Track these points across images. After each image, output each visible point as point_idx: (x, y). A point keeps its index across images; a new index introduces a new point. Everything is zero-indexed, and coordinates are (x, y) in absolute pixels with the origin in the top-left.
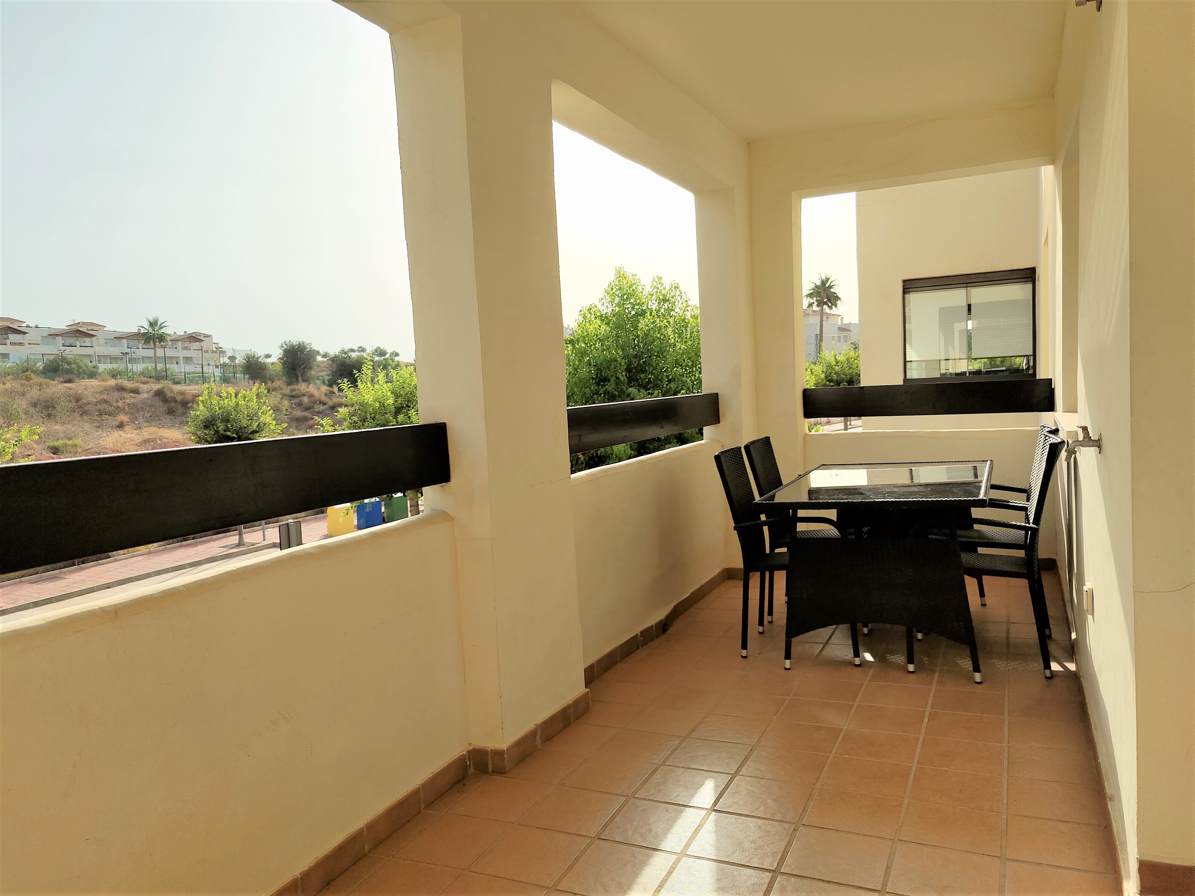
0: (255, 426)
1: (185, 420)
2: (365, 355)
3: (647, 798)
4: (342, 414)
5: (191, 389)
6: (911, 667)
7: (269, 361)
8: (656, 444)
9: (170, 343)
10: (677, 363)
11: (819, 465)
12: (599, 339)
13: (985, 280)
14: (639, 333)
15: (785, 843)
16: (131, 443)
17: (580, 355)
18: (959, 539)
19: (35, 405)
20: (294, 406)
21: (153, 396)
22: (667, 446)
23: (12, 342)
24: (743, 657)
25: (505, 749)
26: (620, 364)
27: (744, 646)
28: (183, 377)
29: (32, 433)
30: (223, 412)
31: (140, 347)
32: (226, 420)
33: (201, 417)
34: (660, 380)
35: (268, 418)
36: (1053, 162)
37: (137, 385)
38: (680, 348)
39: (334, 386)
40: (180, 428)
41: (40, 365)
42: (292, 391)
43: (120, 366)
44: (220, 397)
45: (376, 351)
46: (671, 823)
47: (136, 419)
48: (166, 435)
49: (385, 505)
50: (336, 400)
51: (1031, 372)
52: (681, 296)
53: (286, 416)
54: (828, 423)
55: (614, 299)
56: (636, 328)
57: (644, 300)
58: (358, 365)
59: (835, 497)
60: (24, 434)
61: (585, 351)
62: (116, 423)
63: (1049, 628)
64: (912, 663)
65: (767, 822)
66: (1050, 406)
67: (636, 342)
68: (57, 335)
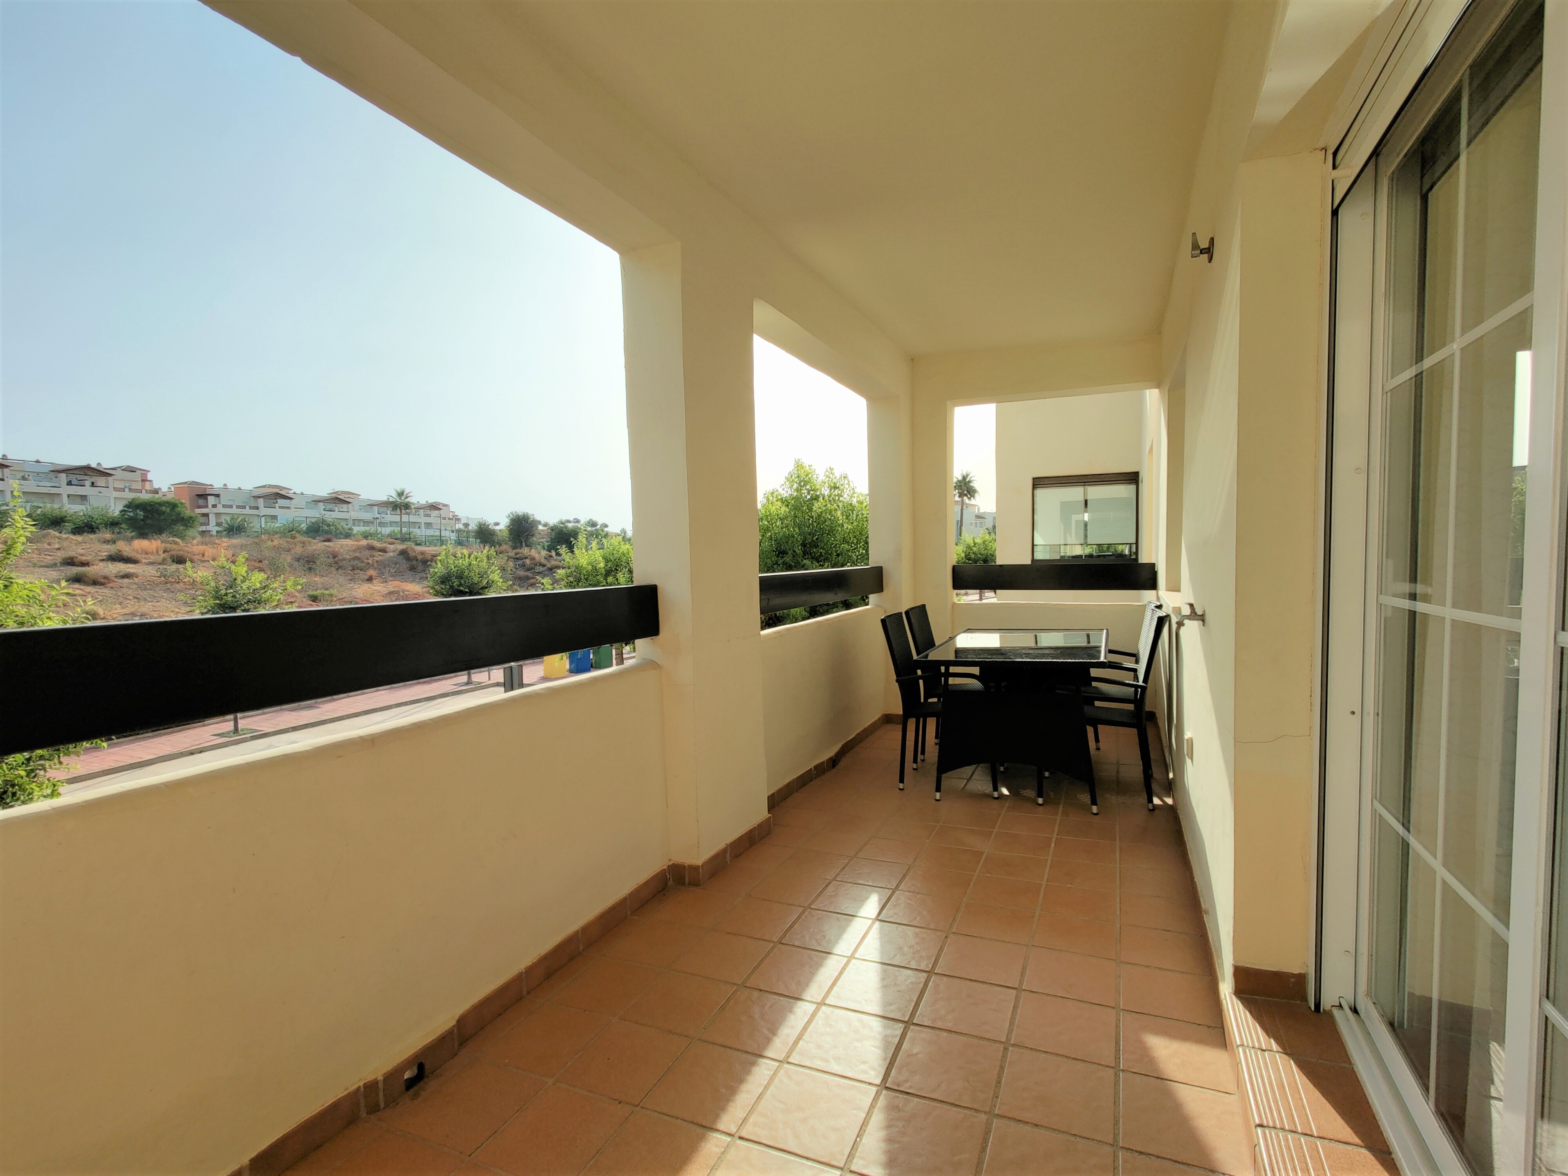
0: (485, 583)
1: (425, 576)
2: (579, 526)
3: (822, 909)
4: (560, 575)
5: (430, 550)
6: (1040, 801)
7: (497, 528)
8: (825, 608)
9: (414, 511)
10: (844, 541)
11: (965, 629)
12: (780, 518)
13: (1099, 480)
14: (813, 514)
15: (939, 948)
16: (378, 594)
17: (763, 531)
18: (1083, 694)
19: (298, 560)
20: (518, 567)
21: (398, 555)
22: (835, 610)
23: (280, 505)
24: (900, 789)
25: (700, 864)
26: (797, 539)
27: (902, 780)
28: (424, 539)
29: (296, 584)
30: (458, 570)
31: (389, 512)
32: (460, 577)
33: (439, 574)
34: (830, 554)
35: (496, 576)
36: (1158, 386)
37: (385, 545)
38: (847, 528)
39: (552, 551)
40: (419, 583)
41: (304, 526)
42: (516, 554)
43: (371, 529)
44: (455, 557)
45: (589, 523)
46: (842, 930)
47: (383, 574)
48: (407, 588)
49: (593, 653)
50: (554, 563)
51: (1133, 557)
52: (848, 484)
53: (511, 576)
54: (966, 594)
55: (793, 485)
56: (811, 510)
57: (818, 487)
58: (574, 534)
59: (982, 656)
60: (289, 584)
61: (768, 527)
62: (367, 577)
63: (1151, 769)
64: (1041, 797)
65: (923, 930)
66: (1152, 584)
67: (811, 522)
68: (319, 501)
